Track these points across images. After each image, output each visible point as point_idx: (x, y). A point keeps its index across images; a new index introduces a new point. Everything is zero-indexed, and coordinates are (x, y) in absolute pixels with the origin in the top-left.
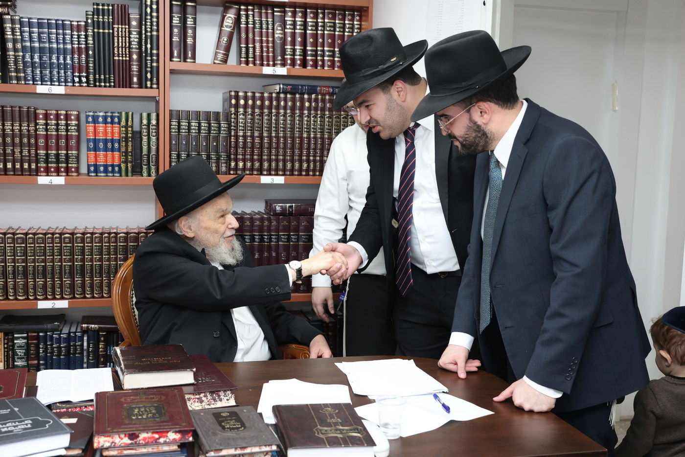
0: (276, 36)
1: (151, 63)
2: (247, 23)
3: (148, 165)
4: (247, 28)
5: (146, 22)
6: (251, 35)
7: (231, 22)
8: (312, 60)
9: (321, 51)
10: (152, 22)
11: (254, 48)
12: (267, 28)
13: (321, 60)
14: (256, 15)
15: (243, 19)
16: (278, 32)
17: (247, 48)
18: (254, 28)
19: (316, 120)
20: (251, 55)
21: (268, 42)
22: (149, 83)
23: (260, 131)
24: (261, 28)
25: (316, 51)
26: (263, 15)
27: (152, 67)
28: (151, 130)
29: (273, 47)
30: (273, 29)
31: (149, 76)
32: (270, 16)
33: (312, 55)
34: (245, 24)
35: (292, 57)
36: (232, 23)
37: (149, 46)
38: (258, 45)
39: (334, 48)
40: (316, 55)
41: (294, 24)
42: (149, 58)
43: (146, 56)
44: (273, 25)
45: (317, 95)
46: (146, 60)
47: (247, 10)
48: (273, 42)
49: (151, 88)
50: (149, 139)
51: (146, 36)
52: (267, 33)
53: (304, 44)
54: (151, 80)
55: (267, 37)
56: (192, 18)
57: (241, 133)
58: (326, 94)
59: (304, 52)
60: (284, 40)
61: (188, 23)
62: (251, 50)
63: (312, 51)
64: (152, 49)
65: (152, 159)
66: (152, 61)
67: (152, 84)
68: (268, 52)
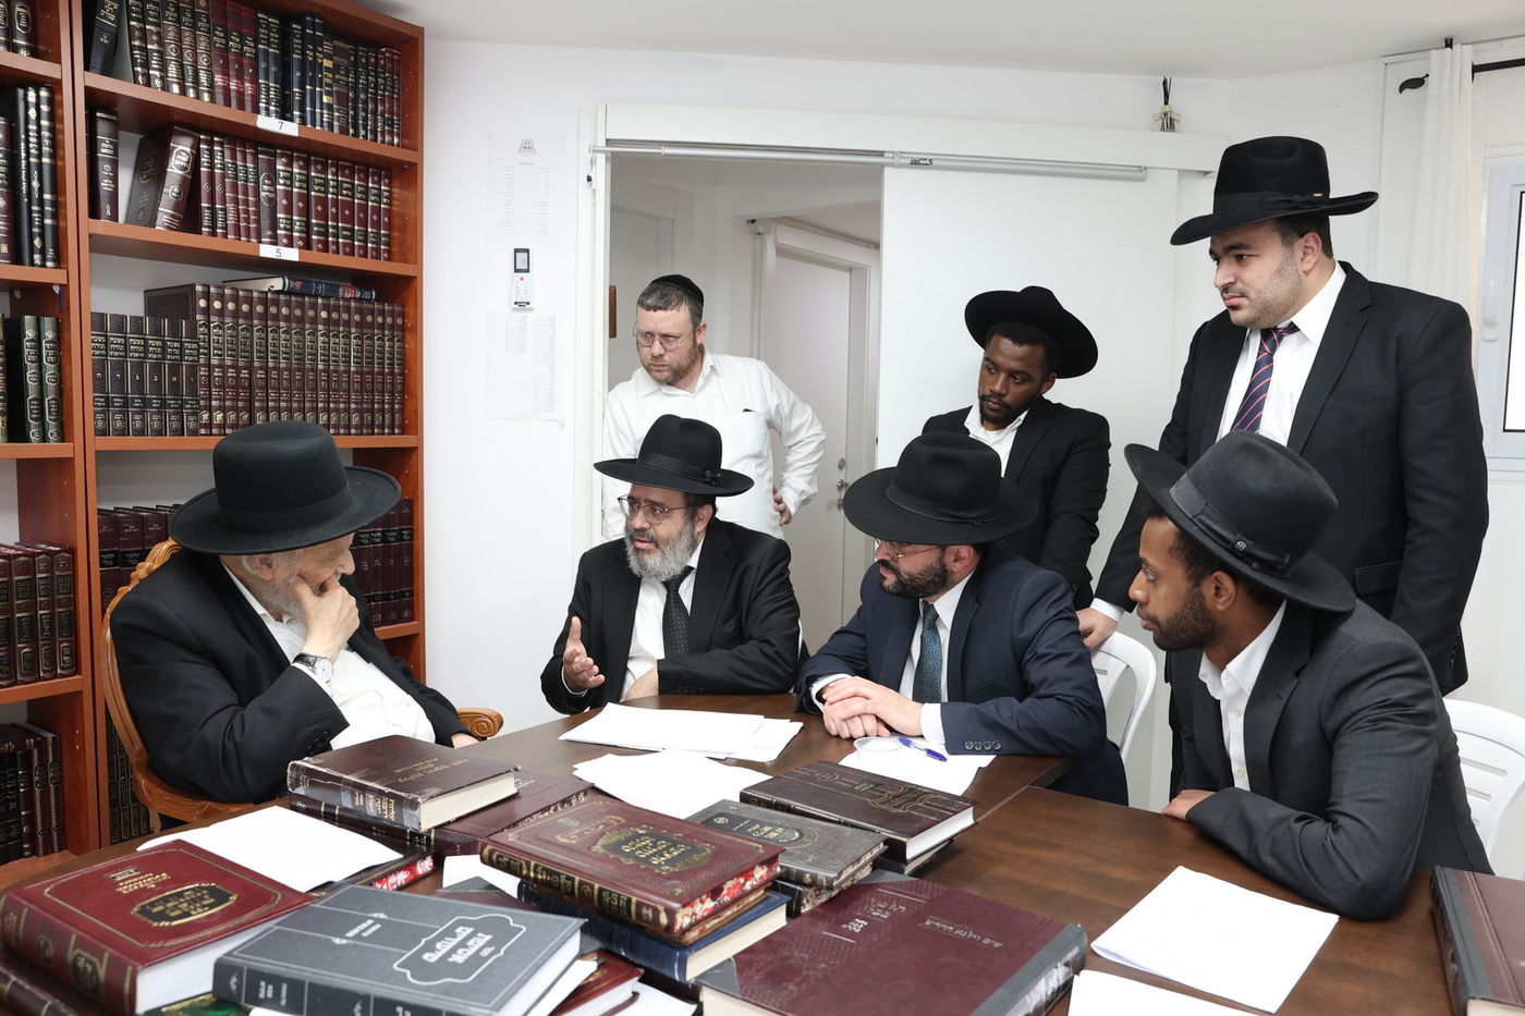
0: (263, 194)
1: (42, 219)
2: (212, 166)
3: (41, 418)
4: (211, 176)
5: (27, 136)
6: (218, 188)
7: (186, 159)
8: (319, 241)
9: (333, 227)
10: (39, 138)
11: (225, 210)
12: (246, 180)
13: (333, 243)
14: (227, 153)
15: (204, 159)
16: (266, 188)
17: (213, 210)
18: (224, 176)
19: (337, 340)
20: (220, 224)
21: (246, 202)
22: (37, 257)
23: (247, 357)
24: (236, 177)
25: (326, 227)
26: (239, 156)
27: (42, 226)
28: (44, 351)
29: (257, 213)
30: (257, 182)
31: (37, 242)
32: (249, 158)
33: (318, 233)
34: (208, 167)
35: (288, 233)
36: (188, 162)
37: (35, 184)
38: (230, 206)
39: (354, 225)
40: (326, 234)
41: (290, 177)
42: (35, 208)
43: (30, 204)
44: (257, 175)
45: (338, 299)
46: (30, 212)
47: (211, 143)
48: (257, 204)
49: (43, 266)
50: (40, 367)
51: (28, 164)
52: (246, 187)
53: (306, 213)
54: (43, 252)
55: (246, 194)
56: (111, 143)
57: (215, 361)
58: (351, 298)
59: (307, 227)
60: (273, 201)
61: (103, 151)
62: (220, 214)
63: (317, 225)
64: (41, 190)
65: (50, 407)
66: (42, 213)
67: (44, 260)
68: (247, 220)
